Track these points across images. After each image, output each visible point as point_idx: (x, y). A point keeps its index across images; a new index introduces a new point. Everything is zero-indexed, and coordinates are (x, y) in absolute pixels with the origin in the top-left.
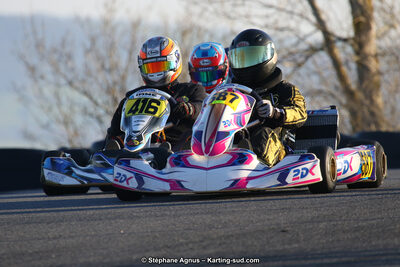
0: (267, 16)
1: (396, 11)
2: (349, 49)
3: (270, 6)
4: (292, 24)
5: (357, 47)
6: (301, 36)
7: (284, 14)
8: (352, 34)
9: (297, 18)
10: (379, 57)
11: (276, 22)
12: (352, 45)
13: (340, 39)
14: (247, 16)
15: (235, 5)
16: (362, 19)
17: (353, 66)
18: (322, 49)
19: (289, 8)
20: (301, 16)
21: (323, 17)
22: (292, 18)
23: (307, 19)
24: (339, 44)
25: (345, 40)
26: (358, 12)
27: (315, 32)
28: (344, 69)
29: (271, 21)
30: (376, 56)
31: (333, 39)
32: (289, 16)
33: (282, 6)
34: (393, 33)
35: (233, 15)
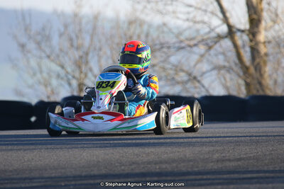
0: (188, 13)
1: (279, 11)
2: (245, 38)
3: (191, 6)
4: (206, 19)
5: (251, 36)
6: (212, 27)
7: (200, 12)
8: (247, 27)
9: (209, 14)
10: (267, 44)
11: (195, 17)
12: (248, 35)
13: (239, 30)
14: (174, 12)
15: (165, 4)
16: (255, 16)
17: (248, 49)
18: (226, 37)
19: (204, 8)
20: (213, 13)
21: (228, 15)
22: (206, 14)
23: (217, 15)
24: (239, 34)
25: (243, 31)
26: (253, 12)
27: (222, 25)
28: (242, 51)
29: (191, 16)
30: (264, 43)
31: (234, 30)
32: (203, 13)
33: (199, 6)
34: (277, 27)
35: (164, 11)
